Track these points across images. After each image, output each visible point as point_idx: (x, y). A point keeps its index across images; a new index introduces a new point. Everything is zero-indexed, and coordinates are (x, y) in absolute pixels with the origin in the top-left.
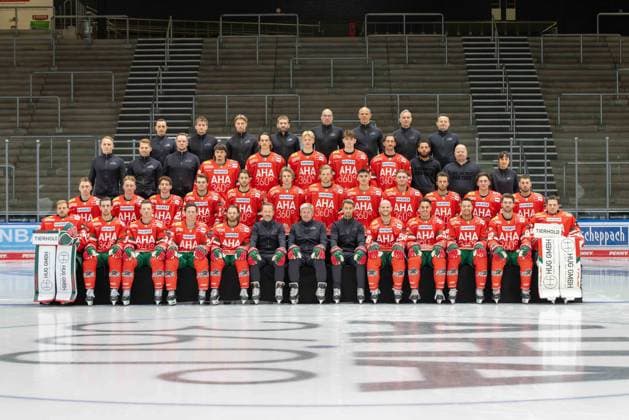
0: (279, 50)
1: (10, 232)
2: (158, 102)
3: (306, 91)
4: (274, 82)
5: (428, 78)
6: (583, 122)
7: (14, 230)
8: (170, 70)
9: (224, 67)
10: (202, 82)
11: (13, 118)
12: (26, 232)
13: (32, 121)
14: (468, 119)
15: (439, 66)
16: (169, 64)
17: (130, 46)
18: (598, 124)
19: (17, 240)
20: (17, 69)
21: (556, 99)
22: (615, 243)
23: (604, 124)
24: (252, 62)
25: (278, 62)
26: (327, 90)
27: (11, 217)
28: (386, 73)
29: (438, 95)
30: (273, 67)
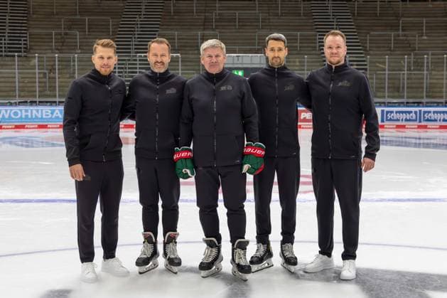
0: (207, 8)
1: (40, 111)
2: (136, 36)
3: (223, 31)
4: (204, 25)
5: (291, 24)
6: (382, 49)
7: (42, 110)
8: (145, 18)
9: (176, 17)
10: (163, 25)
11: (50, 44)
12: (50, 112)
13: (63, 45)
14: (315, 47)
15: (297, 18)
16: (144, 15)
17: (122, 5)
18: (390, 50)
19: (44, 117)
20: (57, 17)
21: (366, 36)
22: (410, 120)
23: (394, 51)
24: (191, 14)
25: (207, 14)
26: (234, 30)
27: (40, 102)
28: (267, 21)
29: (299, 33)
30: (203, 17)
